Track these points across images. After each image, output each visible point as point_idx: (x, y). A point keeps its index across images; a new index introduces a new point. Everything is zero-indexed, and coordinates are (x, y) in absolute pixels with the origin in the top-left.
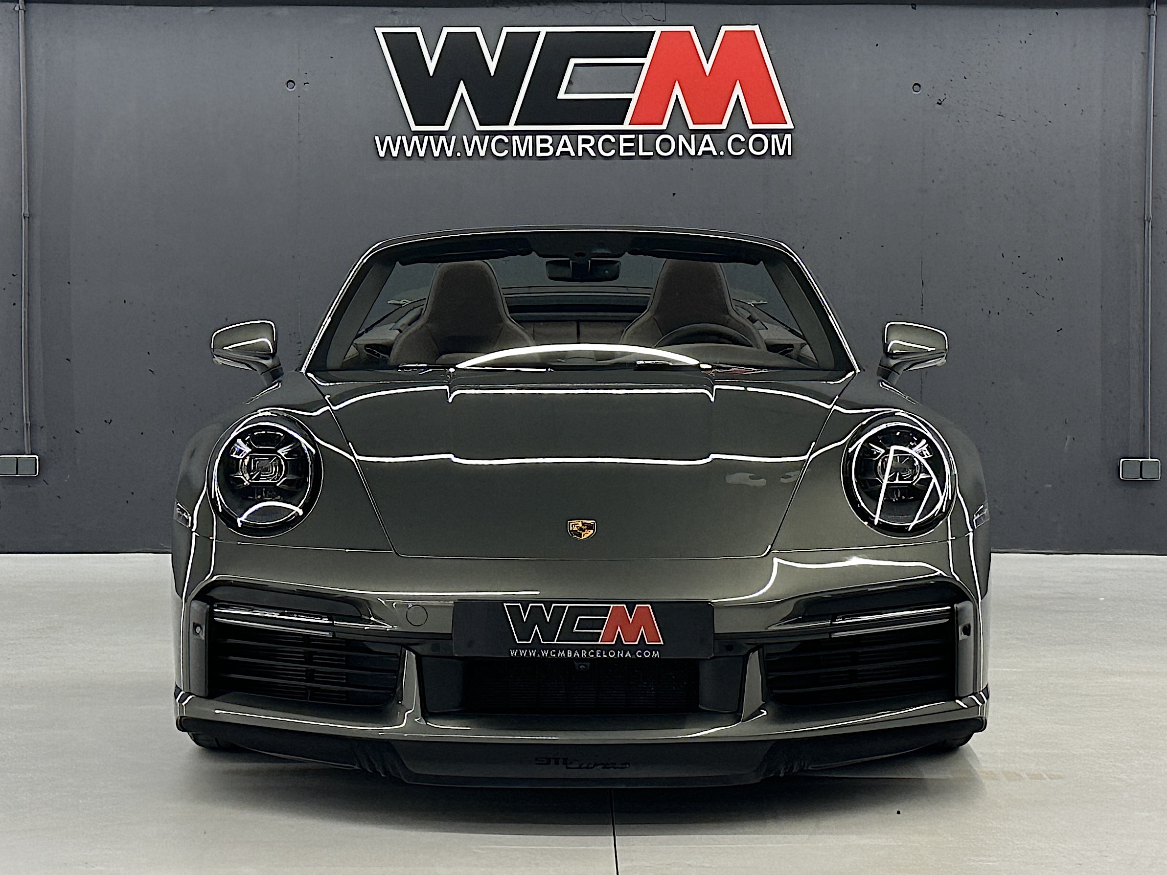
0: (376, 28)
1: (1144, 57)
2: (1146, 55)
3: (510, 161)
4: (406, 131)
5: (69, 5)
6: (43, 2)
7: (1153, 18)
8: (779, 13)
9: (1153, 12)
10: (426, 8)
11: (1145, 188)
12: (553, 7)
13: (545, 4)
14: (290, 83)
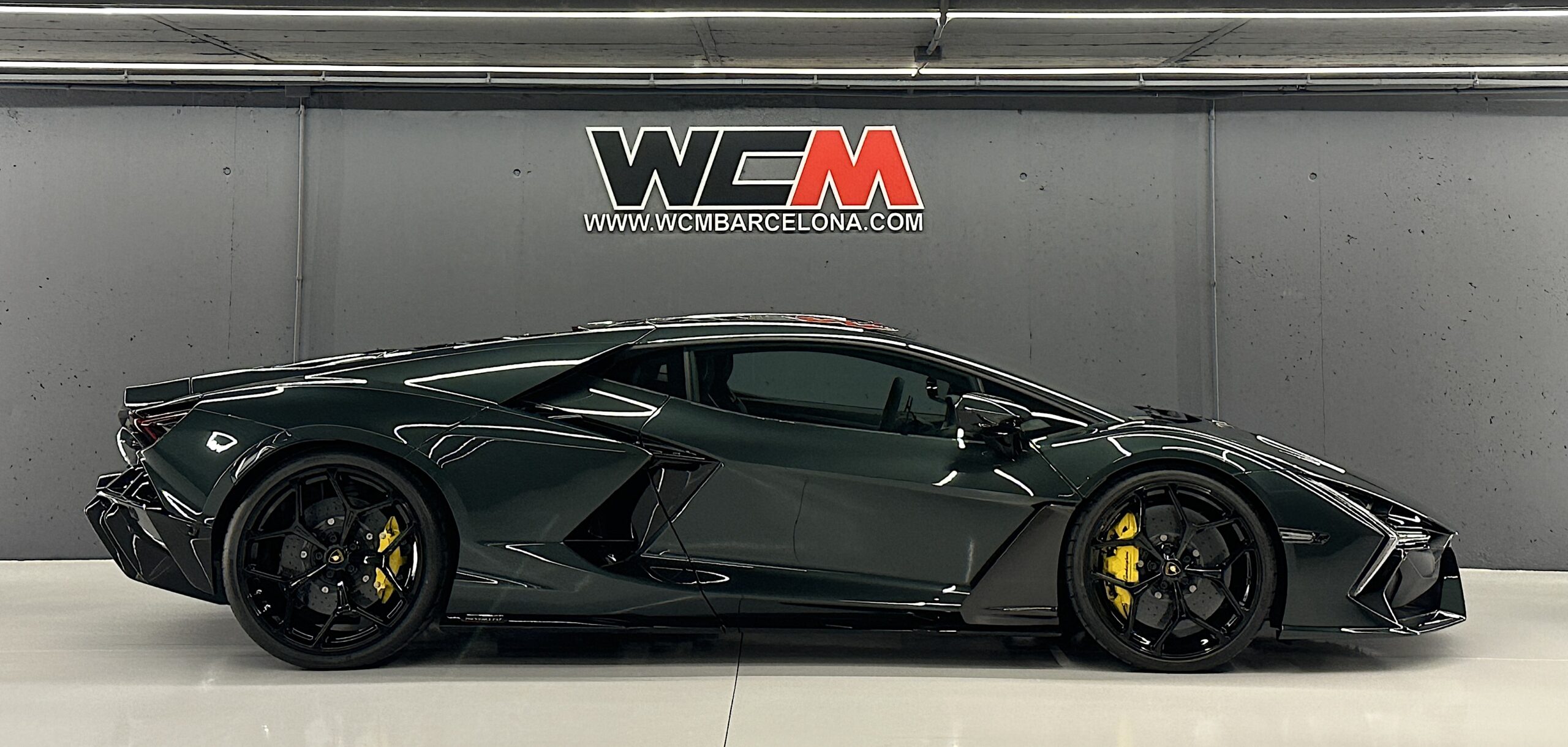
0: (587, 128)
1: (1207, 154)
2: (1208, 151)
3: (693, 234)
4: (609, 210)
5: (341, 110)
6: (320, 108)
7: (1213, 122)
8: (911, 116)
9: (1212, 117)
10: (628, 112)
11: (1210, 259)
12: (729, 111)
13: (723, 109)
14: (516, 172)
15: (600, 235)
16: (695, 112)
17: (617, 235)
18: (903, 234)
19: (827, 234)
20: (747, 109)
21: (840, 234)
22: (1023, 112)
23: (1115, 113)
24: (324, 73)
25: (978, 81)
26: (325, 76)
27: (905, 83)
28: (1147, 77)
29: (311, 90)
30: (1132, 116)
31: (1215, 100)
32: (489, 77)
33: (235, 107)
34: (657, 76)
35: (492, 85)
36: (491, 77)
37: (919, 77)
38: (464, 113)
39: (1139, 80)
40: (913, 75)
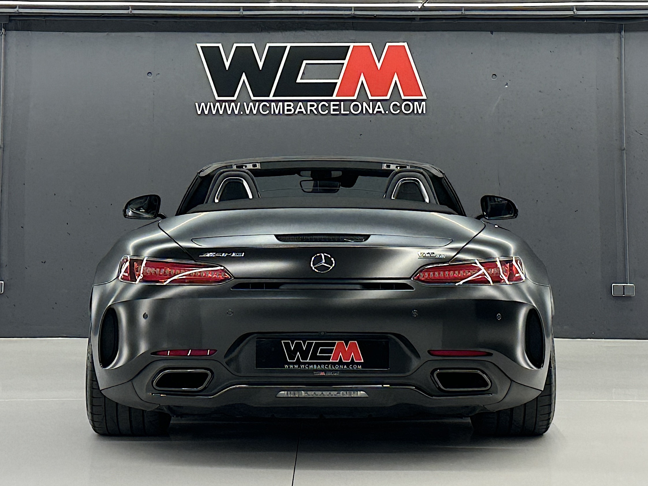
0: (197, 44)
1: (619, 62)
2: (620, 59)
3: (270, 117)
4: (213, 100)
5: (30, 32)
6: (17, 30)
7: (623, 39)
8: (418, 36)
9: (623, 35)
10: (225, 33)
11: (621, 133)
12: (294, 32)
13: (289, 31)
14: (149, 74)
15: (205, 117)
16: (270, 33)
17: (217, 117)
18: (412, 116)
19: (361, 116)
20: (305, 31)
21: (370, 116)
22: (494, 32)
23: (556, 33)
24: (18, 7)
25: (463, 12)
26: (19, 8)
27: (414, 13)
28: (579, 9)
29: (9, 18)
30: (567, 35)
31: (624, 24)
32: (130, 10)
34: (246, 9)
35: (133, 15)
36: (132, 10)
37: (423, 9)
38: (113, 34)
39: (573, 11)
40: (419, 7)
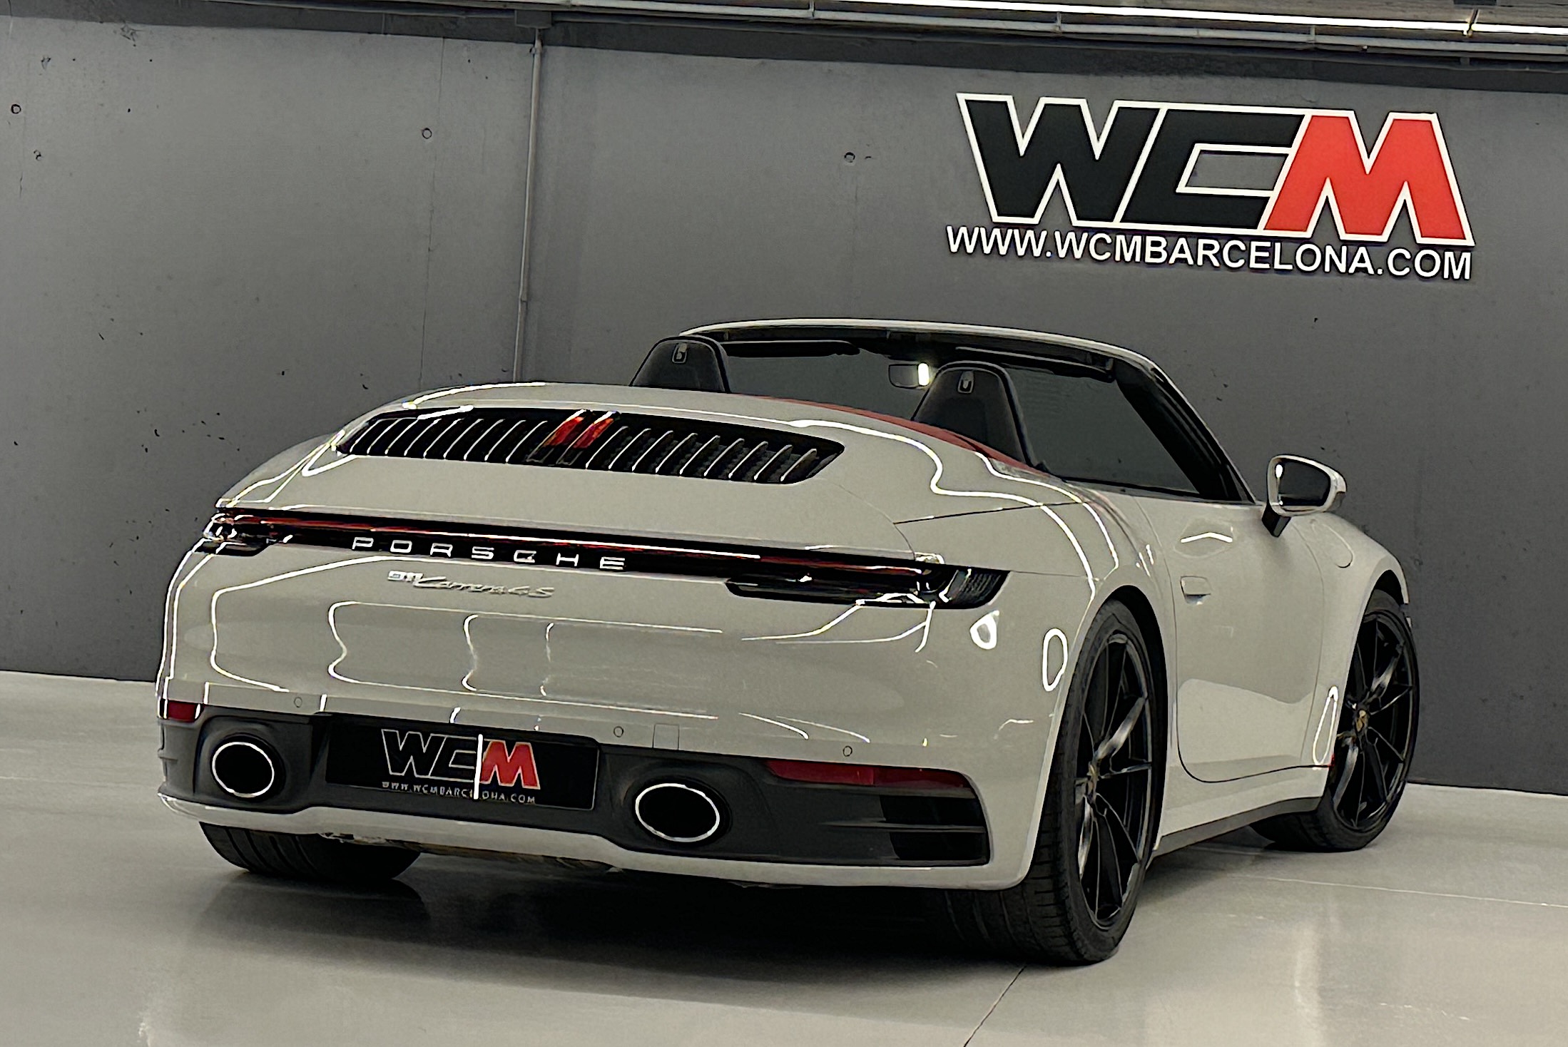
0: (959, 95)
3: (1114, 266)
4: (986, 222)
5: (595, 50)
6: (567, 44)
8: (1463, 100)
10: (1021, 73)
12: (1176, 79)
13: (1168, 74)
14: (848, 156)
15: (968, 260)
16: (1125, 77)
17: (995, 261)
18: (1438, 284)
19: (1318, 277)
20: (1204, 76)
21: (1339, 278)
27: (1455, 46)
29: (552, 14)
32: (812, 10)
33: (442, 39)
34: (1069, 18)
35: (818, 22)
36: (815, 9)
37: (1477, 37)
38: (774, 64)
40: (1467, 34)
